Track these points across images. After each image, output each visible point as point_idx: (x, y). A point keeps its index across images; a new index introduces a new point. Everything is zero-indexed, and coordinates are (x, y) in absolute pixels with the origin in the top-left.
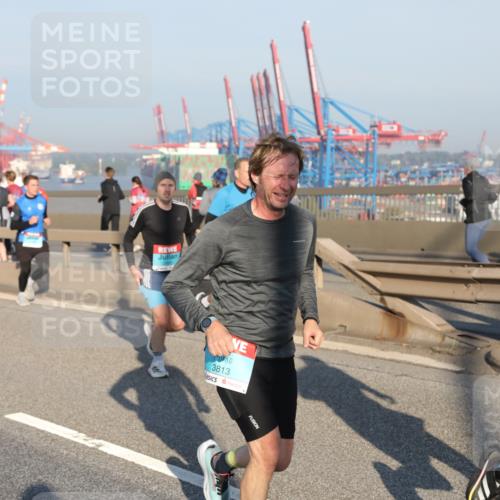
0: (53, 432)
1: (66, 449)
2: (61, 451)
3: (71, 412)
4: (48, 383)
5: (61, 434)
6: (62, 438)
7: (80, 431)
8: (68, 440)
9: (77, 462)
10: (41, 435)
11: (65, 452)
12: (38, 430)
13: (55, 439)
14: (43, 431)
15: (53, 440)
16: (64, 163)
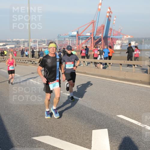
0: (131, 121)
1: (135, 127)
2: (134, 127)
3: (136, 116)
4: (129, 107)
5: (133, 122)
6: (134, 123)
7: (139, 122)
8: (135, 124)
9: (139, 131)
10: (128, 122)
11: (135, 128)
12: (126, 120)
13: (132, 123)
14: (128, 121)
15: (131, 124)
16: (132, 41)
